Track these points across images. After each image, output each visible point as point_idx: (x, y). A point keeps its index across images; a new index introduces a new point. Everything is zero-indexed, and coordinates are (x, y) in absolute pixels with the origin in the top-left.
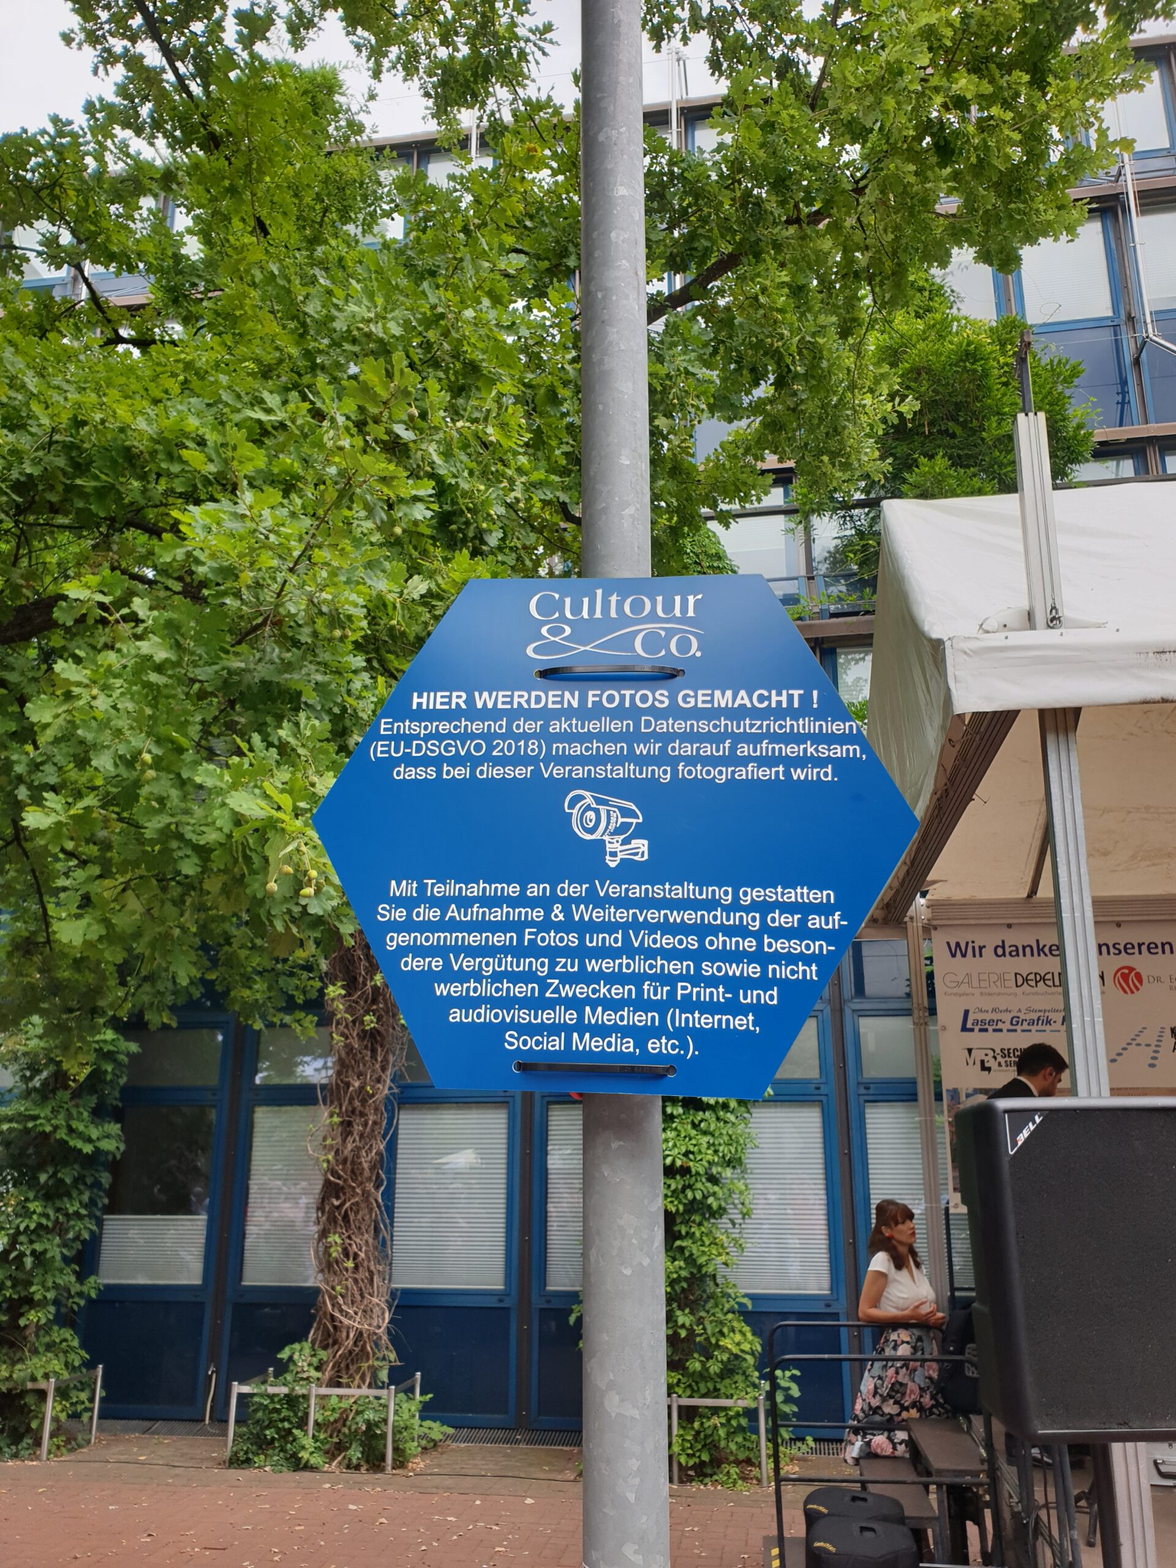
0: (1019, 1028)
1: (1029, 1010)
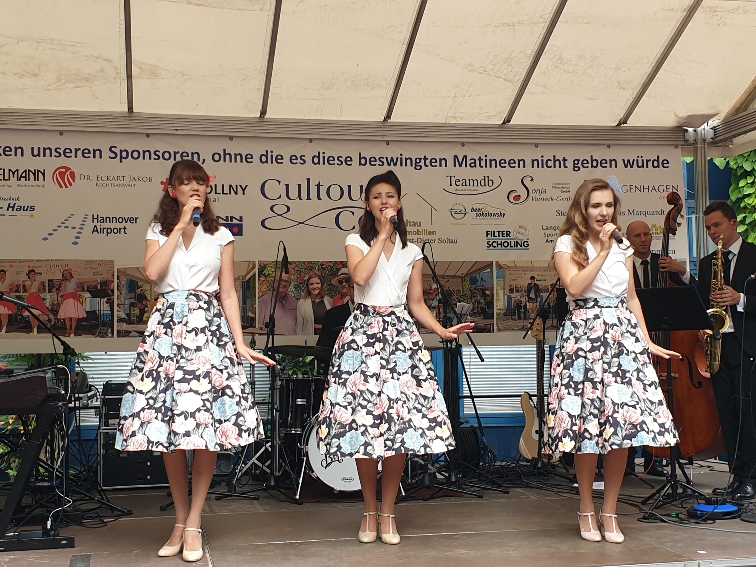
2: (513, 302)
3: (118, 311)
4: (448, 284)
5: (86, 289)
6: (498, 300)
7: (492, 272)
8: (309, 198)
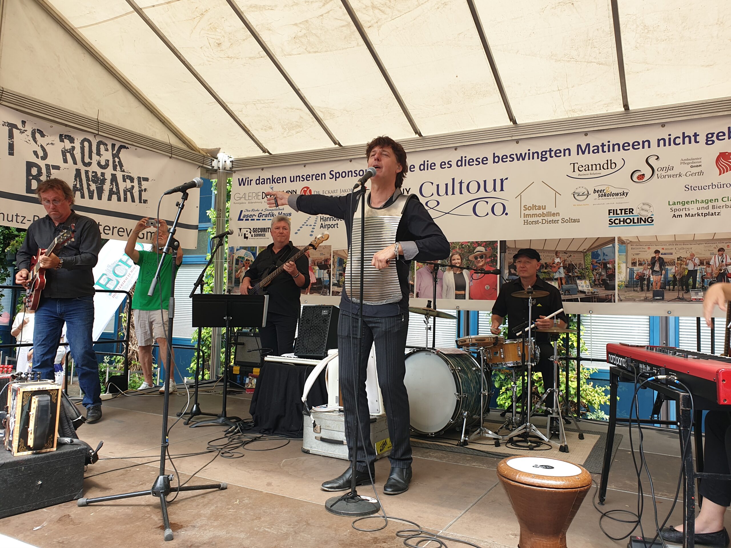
0: (261, 218)
1: (266, 210)
2: (635, 275)
3: (333, 279)
4: (570, 258)
5: (316, 264)
6: (620, 273)
7: (614, 247)
8: (453, 194)
